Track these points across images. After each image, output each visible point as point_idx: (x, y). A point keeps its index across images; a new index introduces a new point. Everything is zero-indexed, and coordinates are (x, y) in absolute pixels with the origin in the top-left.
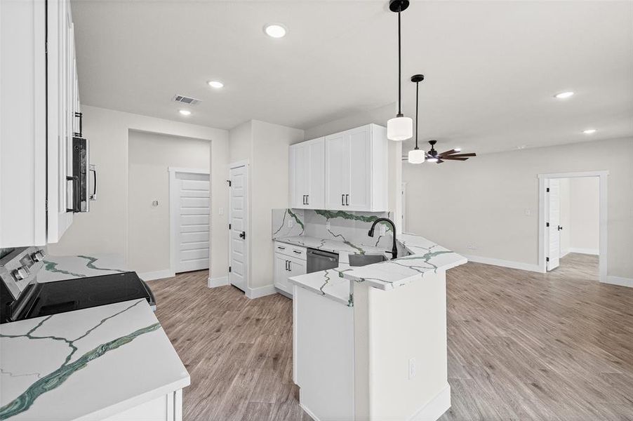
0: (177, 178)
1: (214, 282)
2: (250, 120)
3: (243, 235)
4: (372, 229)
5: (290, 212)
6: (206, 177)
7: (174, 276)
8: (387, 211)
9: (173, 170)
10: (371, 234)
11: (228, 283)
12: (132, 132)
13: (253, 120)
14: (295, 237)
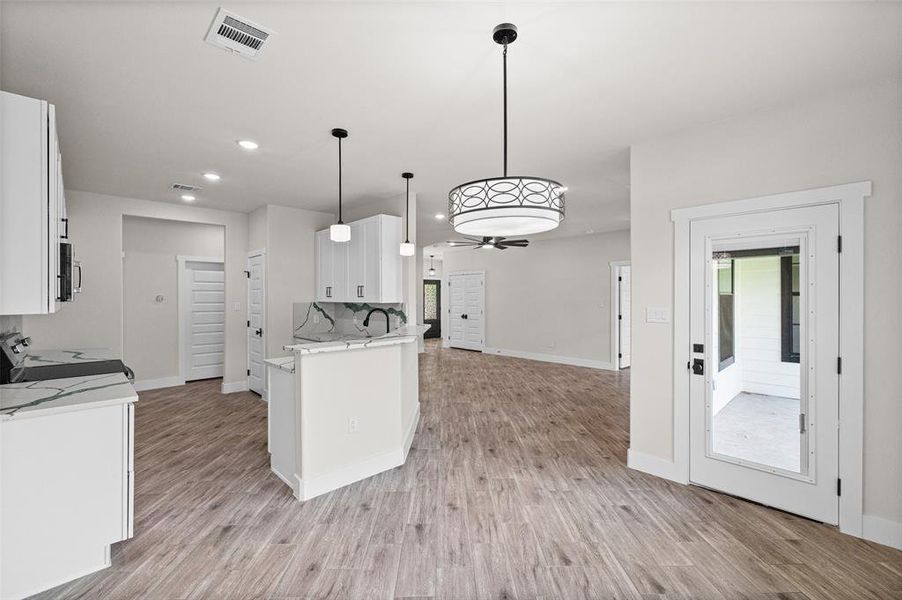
0: (187, 267)
1: (227, 388)
2: (266, 206)
3: (259, 333)
4: (368, 319)
5: (315, 306)
6: (220, 266)
7: (184, 383)
8: (401, 302)
9: (182, 259)
10: (366, 323)
11: (245, 388)
12: (126, 218)
13: (269, 206)
14: (323, 333)
